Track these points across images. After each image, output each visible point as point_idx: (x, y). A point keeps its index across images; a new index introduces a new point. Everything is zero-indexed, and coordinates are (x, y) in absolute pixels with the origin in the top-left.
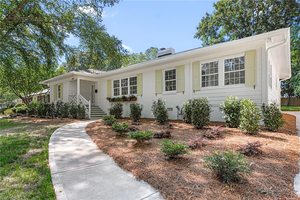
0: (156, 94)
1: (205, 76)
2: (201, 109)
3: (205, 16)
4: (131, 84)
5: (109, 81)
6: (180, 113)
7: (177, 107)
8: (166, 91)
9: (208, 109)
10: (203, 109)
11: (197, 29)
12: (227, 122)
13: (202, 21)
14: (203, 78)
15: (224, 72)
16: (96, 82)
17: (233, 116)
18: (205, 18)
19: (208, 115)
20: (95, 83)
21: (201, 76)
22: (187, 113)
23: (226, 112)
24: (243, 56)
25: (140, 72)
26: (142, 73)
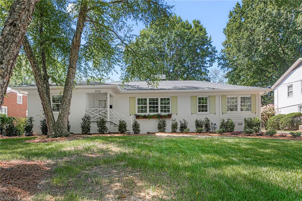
0: (192, 114)
1: (229, 105)
4: (161, 104)
5: (132, 98)
7: (212, 123)
8: (199, 111)
15: (240, 104)
21: (227, 104)
24: (250, 96)
25: (175, 95)
26: (177, 97)
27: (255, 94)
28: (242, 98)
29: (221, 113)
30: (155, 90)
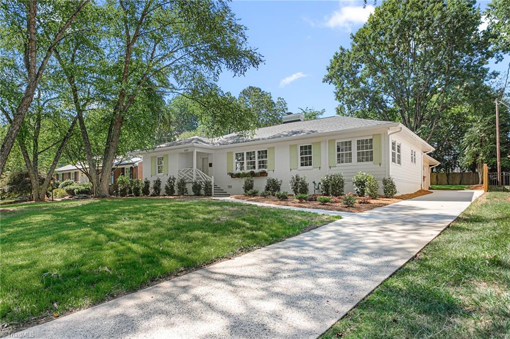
0: (291, 169)
1: (340, 154)
2: (337, 182)
3: (339, 52)
4: (259, 158)
5: (230, 153)
6: (317, 187)
7: (314, 182)
8: (301, 166)
9: (343, 183)
10: (339, 182)
11: (328, 69)
12: (358, 192)
13: (335, 58)
14: (339, 155)
15: (356, 151)
16: (210, 154)
17: (361, 187)
18: (338, 55)
19: (343, 186)
20: (208, 155)
21: (336, 153)
22: (325, 186)
23: (357, 185)
24: (371, 138)
25: (272, 145)
26: (274, 147)
27: (380, 133)
28: (358, 141)
29: (328, 167)
30: (249, 141)
